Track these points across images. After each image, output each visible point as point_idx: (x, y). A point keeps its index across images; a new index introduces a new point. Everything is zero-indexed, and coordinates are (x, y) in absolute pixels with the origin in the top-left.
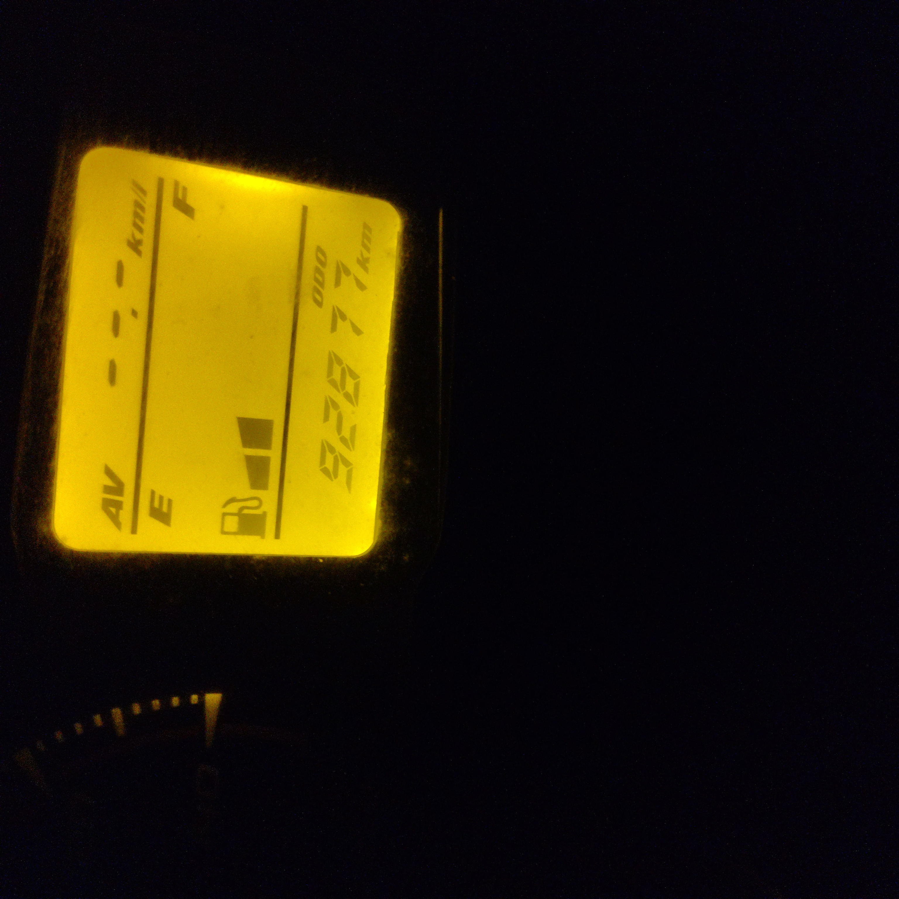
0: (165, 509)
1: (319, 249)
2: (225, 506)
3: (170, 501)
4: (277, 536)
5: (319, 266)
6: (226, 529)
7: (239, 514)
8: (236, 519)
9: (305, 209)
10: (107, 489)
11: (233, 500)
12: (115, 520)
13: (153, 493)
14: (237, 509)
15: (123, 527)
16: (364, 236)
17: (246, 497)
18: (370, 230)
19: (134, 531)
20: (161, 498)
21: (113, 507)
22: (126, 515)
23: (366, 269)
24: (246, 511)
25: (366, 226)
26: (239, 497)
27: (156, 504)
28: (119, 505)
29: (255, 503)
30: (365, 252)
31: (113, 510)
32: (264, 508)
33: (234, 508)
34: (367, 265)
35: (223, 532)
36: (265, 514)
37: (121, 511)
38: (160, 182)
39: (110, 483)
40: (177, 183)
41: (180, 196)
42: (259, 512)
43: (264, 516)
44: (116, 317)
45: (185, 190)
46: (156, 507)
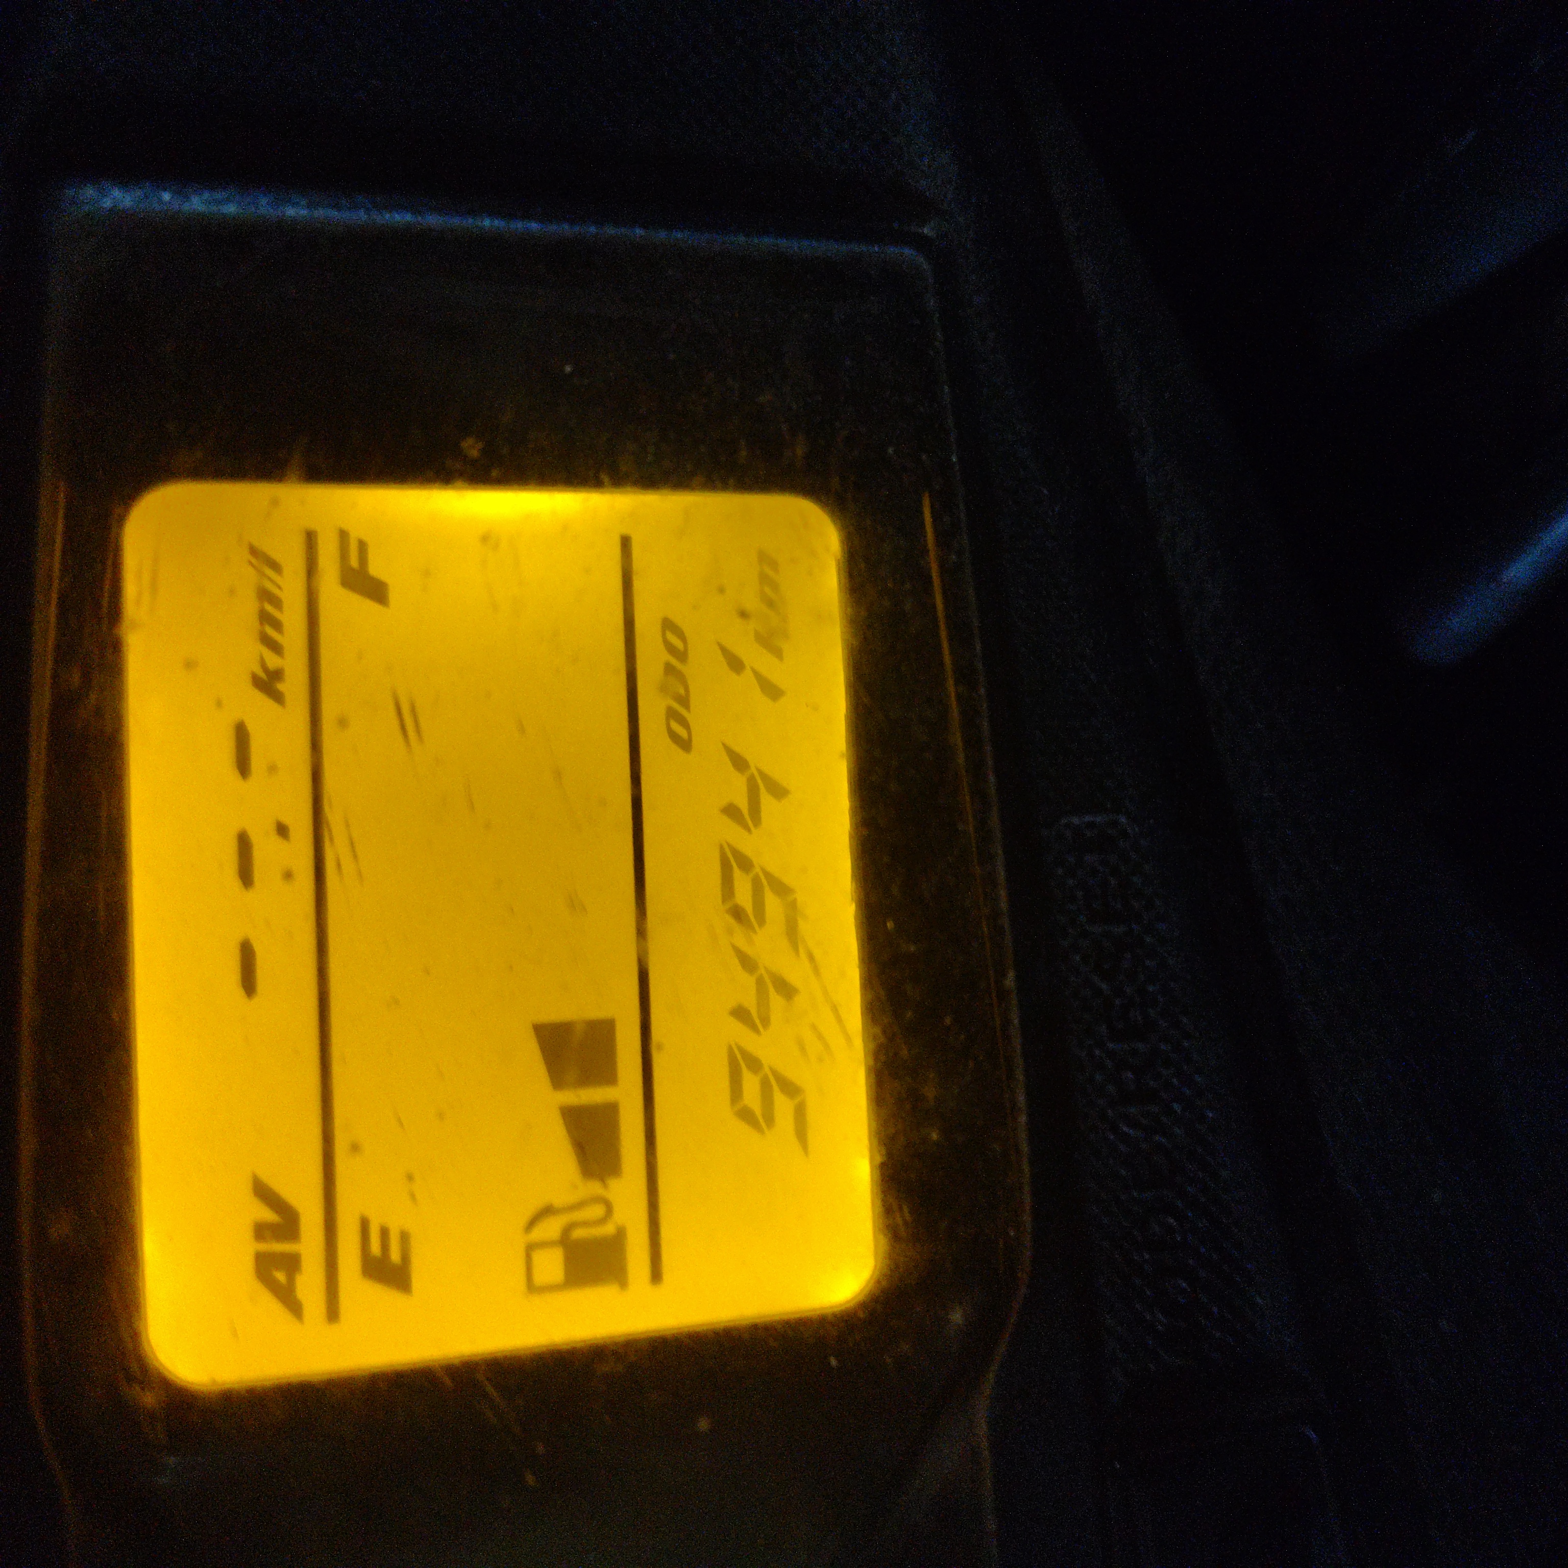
0: (395, 1256)
1: (668, 625)
2: (529, 1227)
3: (405, 1237)
4: (656, 1275)
5: (674, 661)
6: (538, 1280)
8: (557, 1253)
9: (626, 543)
10: (262, 1231)
11: (547, 1211)
12: (287, 1298)
13: (364, 1225)
14: (559, 1231)
15: (307, 1311)
16: (764, 580)
17: (575, 1199)
18: (774, 565)
19: (333, 1313)
20: (384, 1233)
21: (281, 1270)
22: (311, 1284)
23: (778, 653)
24: (579, 1234)
25: (764, 558)
26: (559, 1203)
27: (375, 1248)
28: (292, 1263)
29: (598, 1211)
30: (771, 616)
31: (280, 1276)
32: (619, 1217)
33: (551, 1228)
34: (779, 643)
35: (531, 1289)
36: (621, 1231)
37: (300, 1279)
38: (310, 539)
39: (268, 1215)
40: (343, 535)
41: (354, 562)
42: (609, 1229)
43: (620, 1236)
44: (244, 844)
45: (362, 546)
46: (375, 1255)
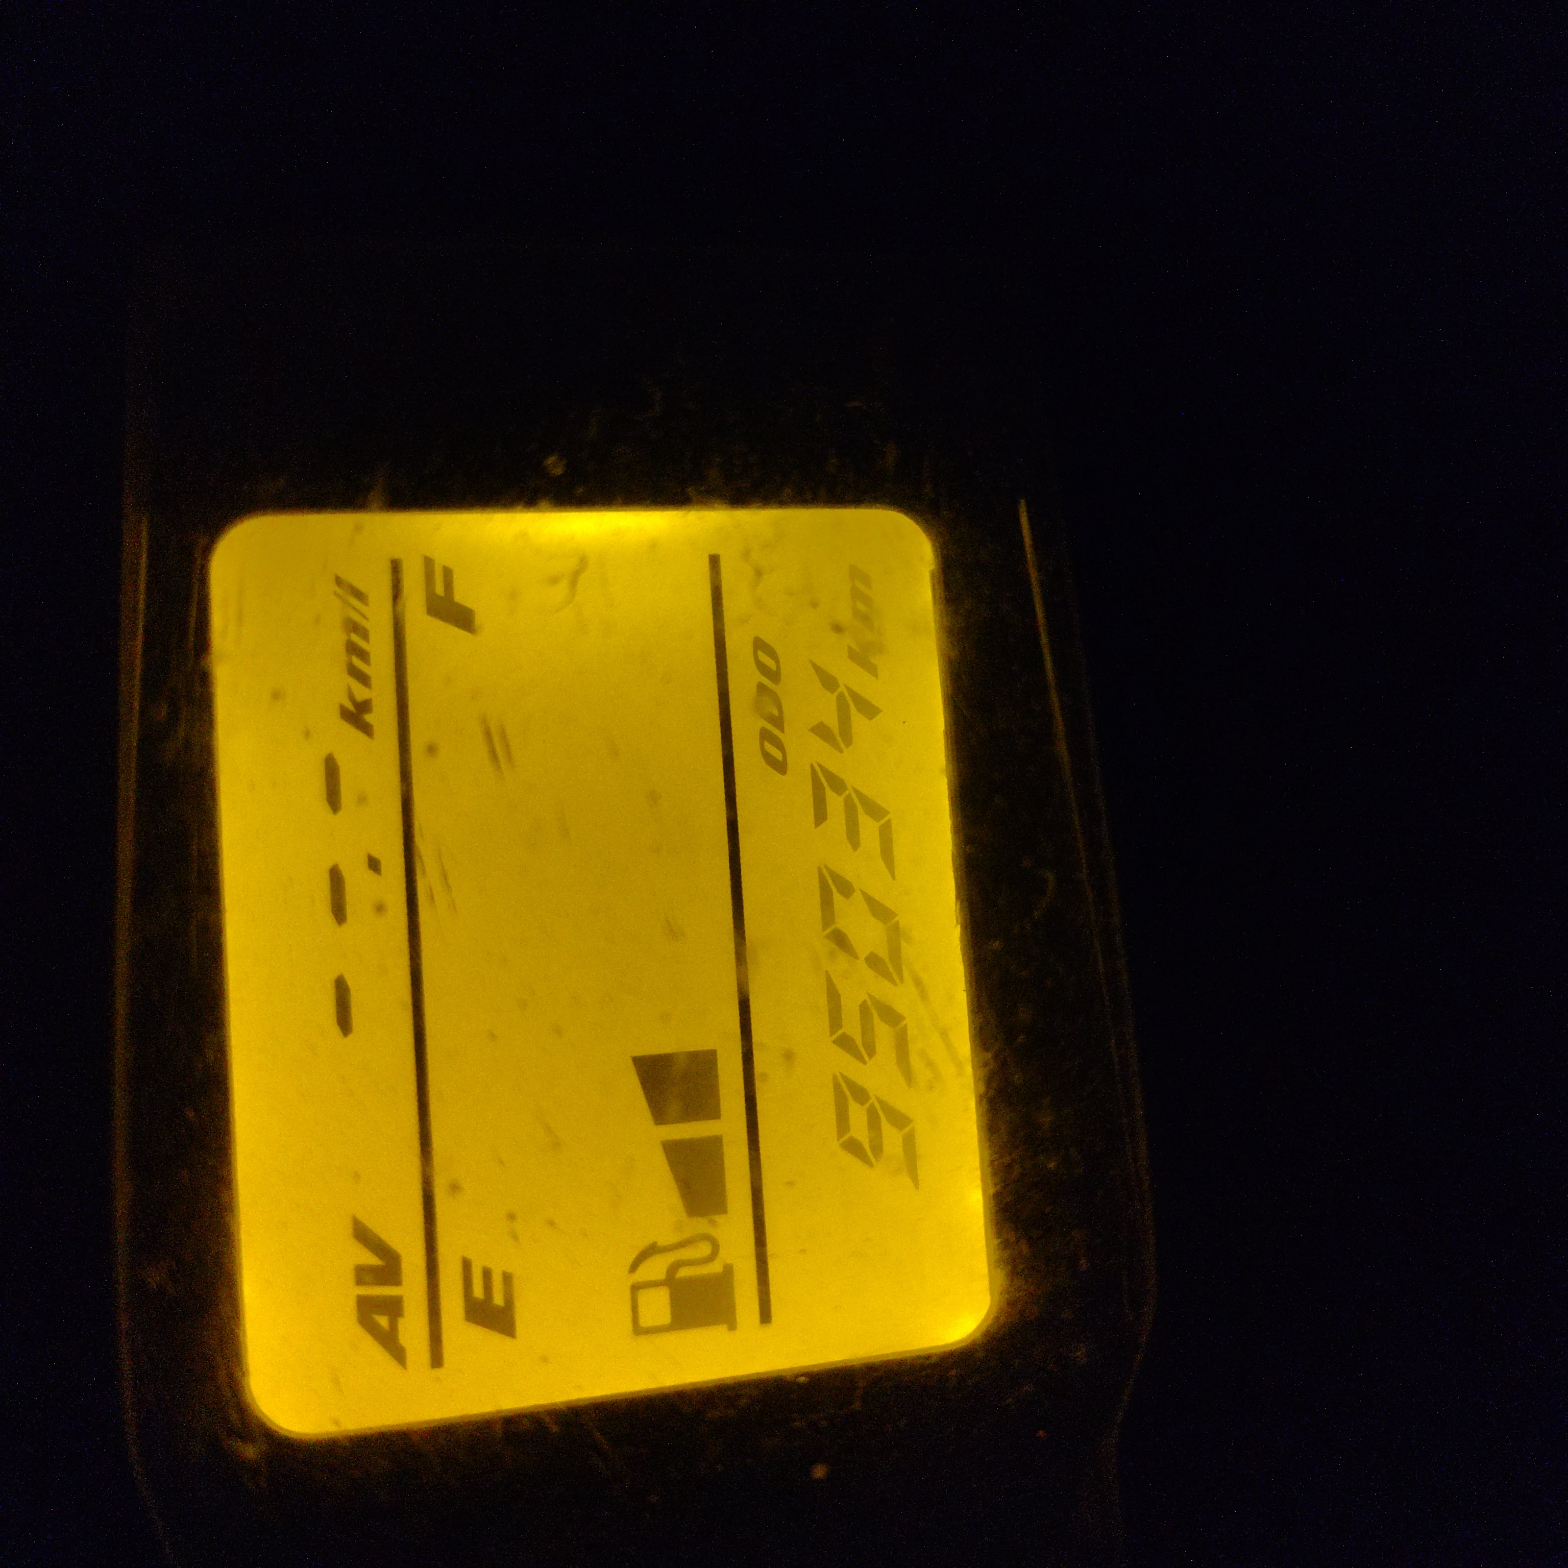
0: (498, 1300)
1: (759, 645)
2: (634, 1267)
3: (507, 1278)
4: (765, 1316)
5: (766, 681)
6: (645, 1322)
7: (670, 1281)
8: (663, 1293)
9: (714, 561)
10: (364, 1275)
11: (650, 1251)
12: (390, 1343)
13: (467, 1265)
14: (664, 1271)
15: (410, 1356)
16: (856, 595)
17: (680, 1238)
18: (866, 580)
19: (437, 1360)
20: (487, 1274)
21: (383, 1314)
22: (413, 1326)
23: (873, 670)
24: (685, 1272)
25: (855, 573)
26: (662, 1242)
27: (478, 1291)
28: (394, 1307)
29: (704, 1249)
30: (865, 632)
31: (383, 1321)
32: (726, 1255)
33: (656, 1269)
34: (874, 660)
35: (638, 1330)
36: (728, 1270)
37: (402, 1324)
38: (396, 567)
39: (369, 1259)
40: (429, 563)
41: (440, 590)
42: (716, 1268)
43: (727, 1276)
44: (336, 878)
45: (448, 574)
46: (478, 1298)
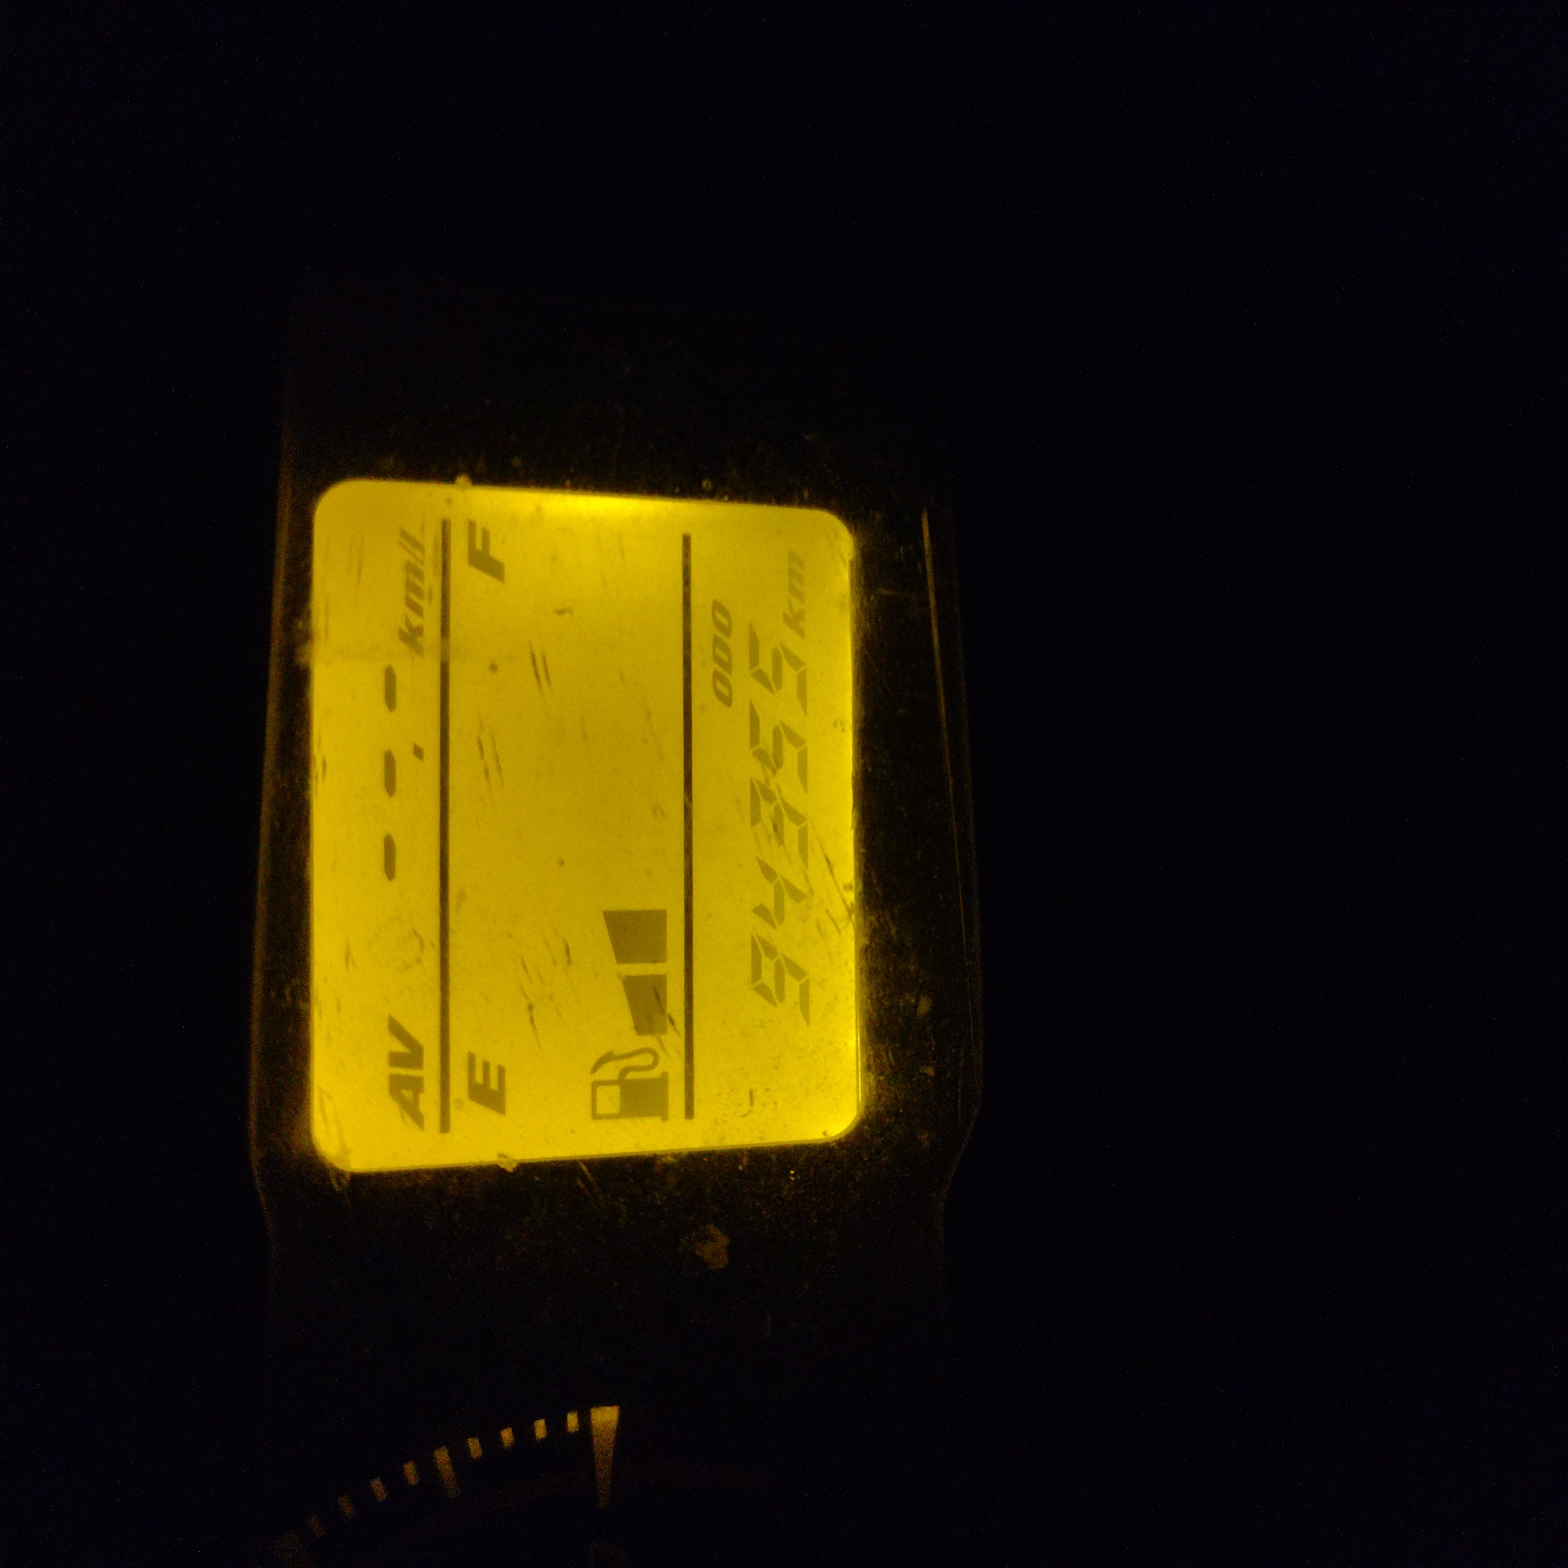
0: (494, 1085)
1: (717, 607)
2: (595, 1069)
3: (501, 1071)
4: (689, 1112)
5: (720, 635)
6: (601, 1110)
7: (621, 1081)
8: (615, 1090)
9: (686, 541)
10: (395, 1059)
11: (608, 1058)
12: (412, 1111)
13: (471, 1059)
14: (617, 1073)
15: (427, 1124)
16: (792, 573)
17: (631, 1048)
18: (801, 564)
19: (445, 1125)
20: (486, 1066)
21: (406, 1088)
22: (429, 1102)
23: (801, 632)
24: (631, 1076)
25: (792, 557)
26: (618, 1051)
27: (479, 1078)
28: (417, 1085)
29: (647, 1060)
30: (795, 601)
31: (407, 1094)
32: (663, 1067)
33: (610, 1071)
34: (801, 624)
35: (595, 1116)
36: (665, 1075)
37: (422, 1097)
38: (445, 527)
39: (400, 1048)
40: (472, 525)
41: (479, 545)
42: (655, 1073)
43: (663, 1080)
44: (389, 761)
45: (486, 534)
46: (478, 1082)
